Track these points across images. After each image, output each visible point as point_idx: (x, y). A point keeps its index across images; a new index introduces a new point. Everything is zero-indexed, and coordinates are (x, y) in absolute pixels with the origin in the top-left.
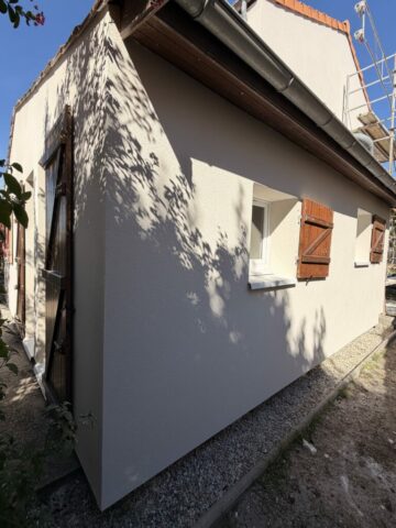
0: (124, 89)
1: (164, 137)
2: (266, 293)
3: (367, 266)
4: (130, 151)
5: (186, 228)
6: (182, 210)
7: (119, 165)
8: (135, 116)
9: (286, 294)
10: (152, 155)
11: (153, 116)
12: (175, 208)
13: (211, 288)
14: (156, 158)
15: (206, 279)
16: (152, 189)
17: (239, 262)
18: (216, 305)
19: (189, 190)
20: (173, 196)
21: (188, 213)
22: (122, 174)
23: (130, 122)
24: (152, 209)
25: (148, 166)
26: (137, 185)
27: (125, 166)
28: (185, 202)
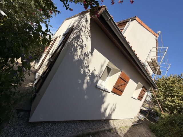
0: (85, 28)
1: (90, 41)
2: (101, 91)
3: (136, 99)
4: (80, 41)
5: (86, 63)
6: (87, 59)
7: (76, 43)
8: (85, 34)
9: (107, 94)
10: (85, 44)
11: (89, 36)
12: (85, 58)
13: (86, 81)
14: (86, 45)
15: (85, 78)
16: (82, 51)
17: (96, 79)
18: (85, 86)
19: (91, 55)
20: (86, 55)
21: (88, 60)
22: (76, 45)
23: (83, 35)
24: (79, 56)
25: (83, 46)
26: (78, 49)
27: (78, 44)
28: (88, 58)
